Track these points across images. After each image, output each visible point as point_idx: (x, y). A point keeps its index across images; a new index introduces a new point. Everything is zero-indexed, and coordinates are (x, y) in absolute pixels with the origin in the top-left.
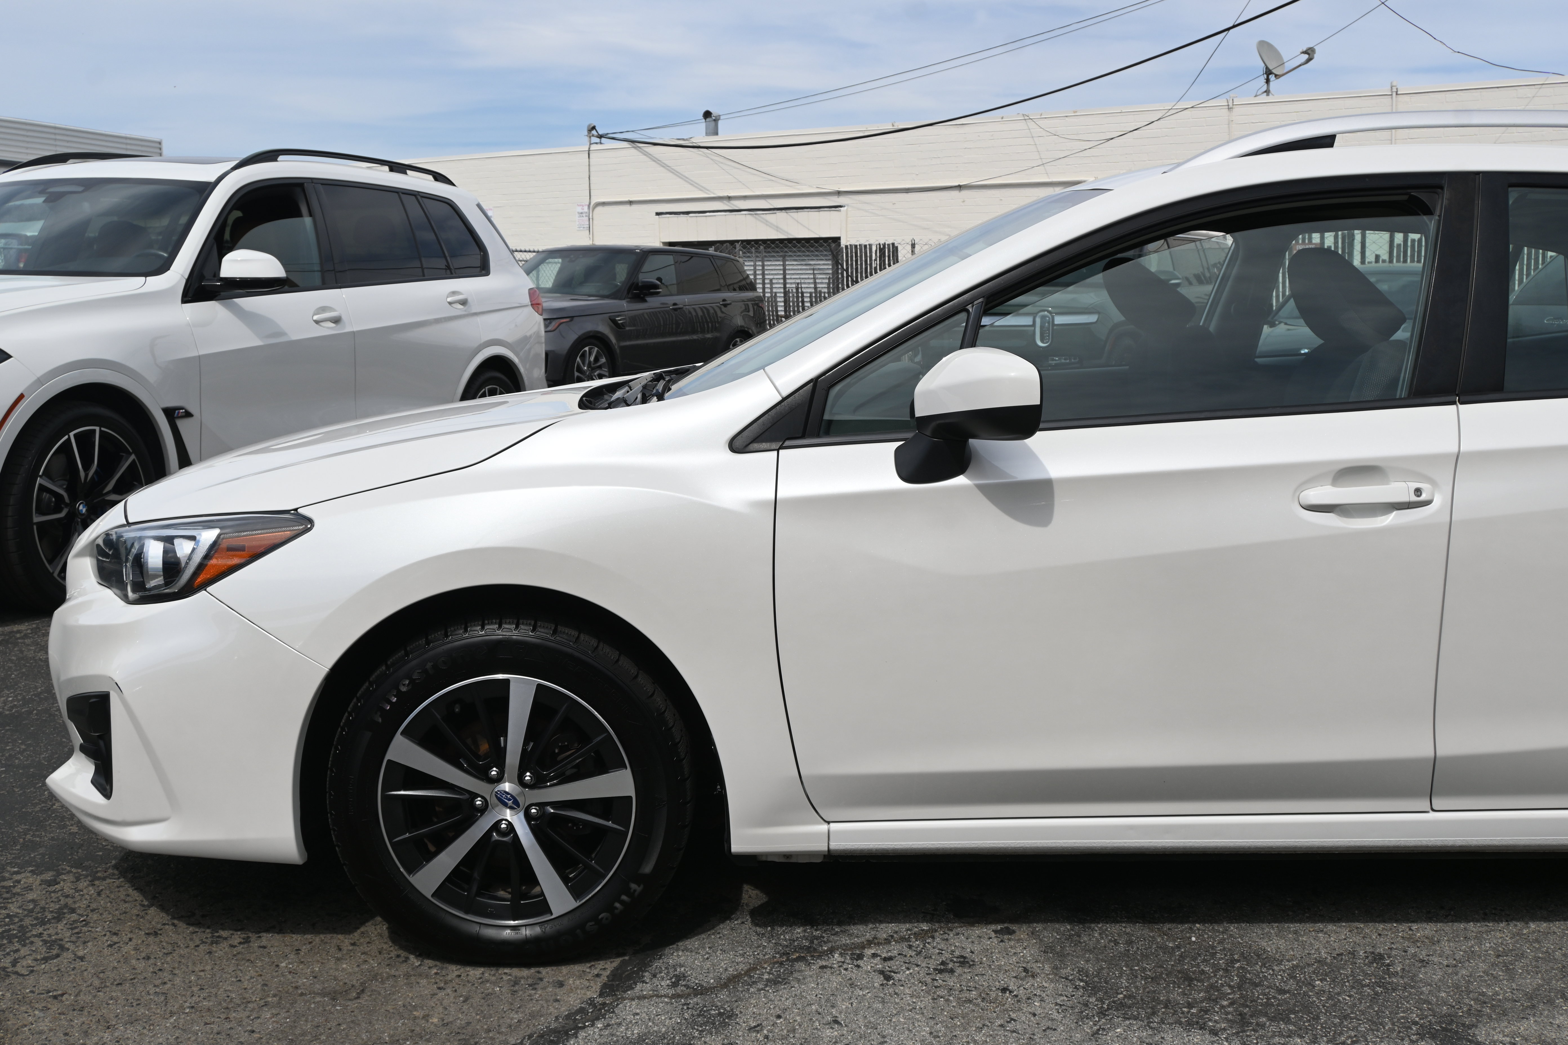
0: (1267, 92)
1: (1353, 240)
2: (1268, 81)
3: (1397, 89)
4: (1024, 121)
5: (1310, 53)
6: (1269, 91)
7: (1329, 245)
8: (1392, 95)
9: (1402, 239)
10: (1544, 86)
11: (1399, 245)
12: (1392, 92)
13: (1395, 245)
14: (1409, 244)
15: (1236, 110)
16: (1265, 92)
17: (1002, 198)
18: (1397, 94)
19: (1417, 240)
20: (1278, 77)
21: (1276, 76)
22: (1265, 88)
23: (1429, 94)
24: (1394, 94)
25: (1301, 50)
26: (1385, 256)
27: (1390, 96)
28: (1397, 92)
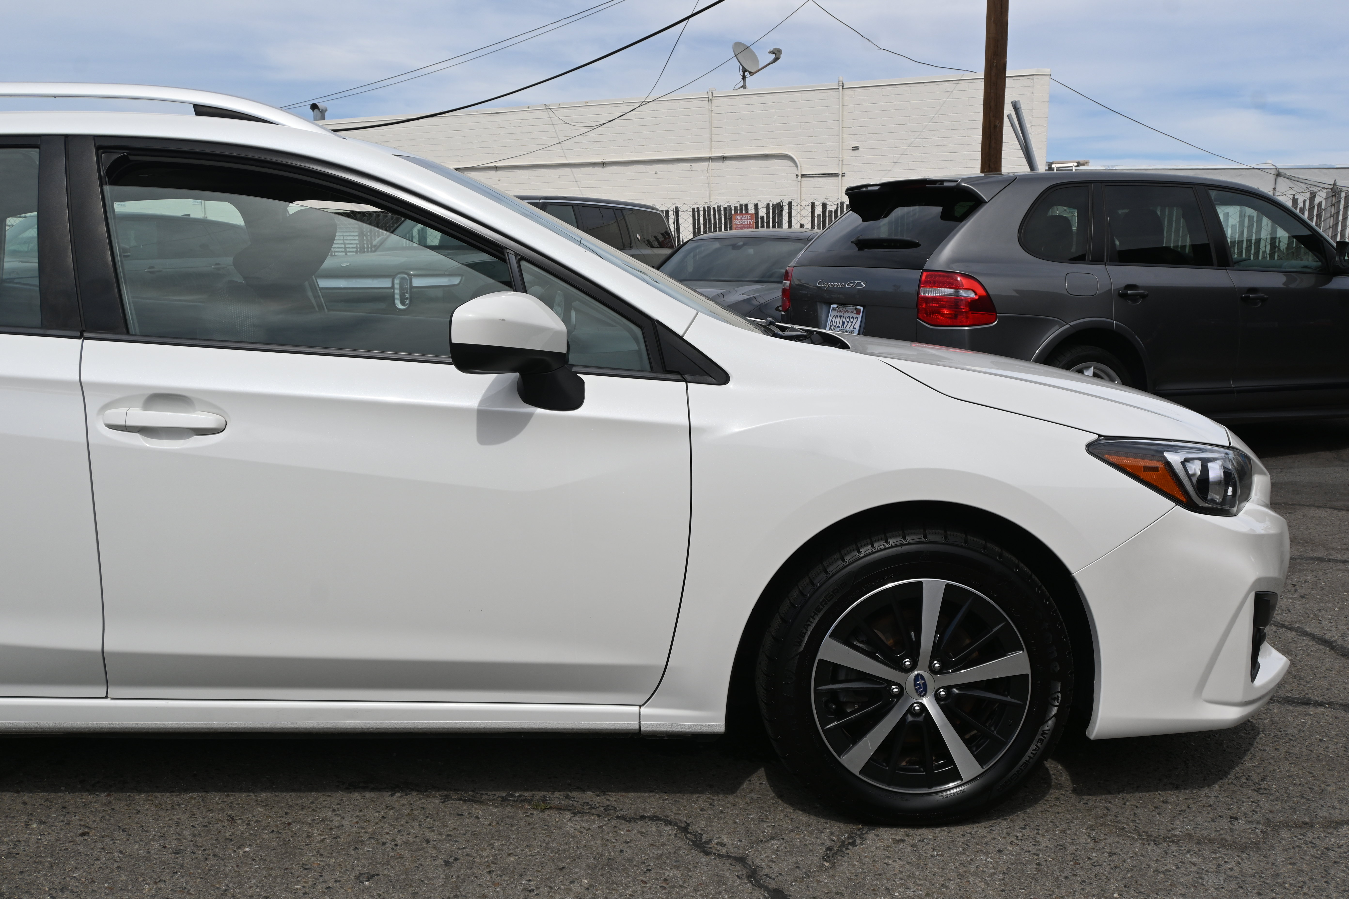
0: (744, 87)
1: (782, 210)
2: (744, 78)
3: (843, 83)
4: (546, 110)
5: (777, 54)
6: (745, 86)
7: (762, 215)
8: (838, 89)
9: (821, 210)
10: (961, 82)
11: (819, 215)
12: (839, 86)
13: (816, 215)
14: (827, 214)
15: (715, 101)
16: (742, 87)
17: (530, 178)
18: (843, 88)
19: (833, 210)
20: (751, 74)
21: (750, 73)
22: (742, 84)
23: (869, 88)
24: (841, 88)
25: (769, 51)
26: (808, 225)
27: (838, 90)
28: (843, 86)
